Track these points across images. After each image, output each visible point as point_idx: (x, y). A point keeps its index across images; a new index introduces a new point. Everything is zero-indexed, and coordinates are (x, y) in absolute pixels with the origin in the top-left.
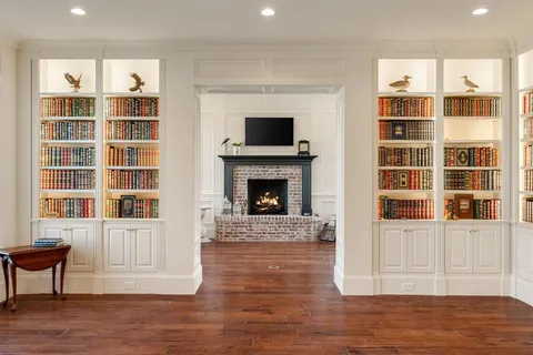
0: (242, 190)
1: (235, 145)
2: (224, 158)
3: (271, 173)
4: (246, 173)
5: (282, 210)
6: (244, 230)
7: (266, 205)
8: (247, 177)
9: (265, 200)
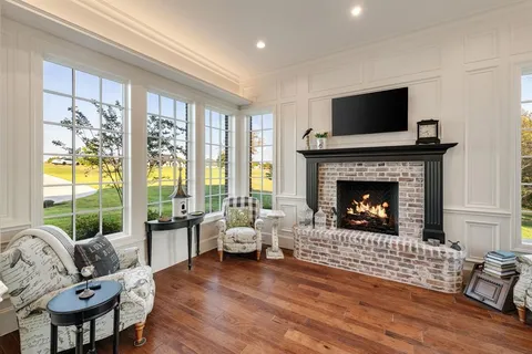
0: (330, 195)
1: (318, 136)
2: (306, 153)
3: (371, 172)
4: (334, 173)
5: (389, 226)
6: (327, 251)
7: (364, 215)
8: (337, 178)
9: (363, 208)
